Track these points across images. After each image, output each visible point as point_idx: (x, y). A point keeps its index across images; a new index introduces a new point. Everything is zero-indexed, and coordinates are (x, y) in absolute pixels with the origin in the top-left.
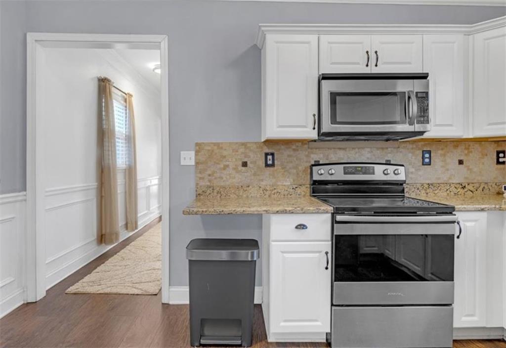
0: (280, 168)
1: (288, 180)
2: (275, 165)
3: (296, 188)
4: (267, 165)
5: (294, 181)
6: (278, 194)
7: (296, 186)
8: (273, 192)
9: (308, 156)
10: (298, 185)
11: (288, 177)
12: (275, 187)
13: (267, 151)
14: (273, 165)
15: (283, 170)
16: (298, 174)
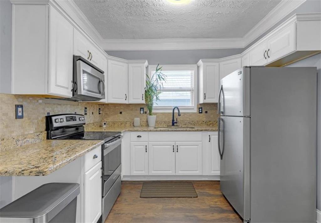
0: (27, 119)
1: (32, 129)
2: (24, 117)
3: (39, 135)
4: (17, 117)
5: (36, 129)
6: (27, 142)
7: (39, 133)
8: (24, 141)
9: (44, 109)
10: (40, 132)
11: (32, 127)
12: (26, 137)
13: (17, 103)
14: (22, 117)
15: (29, 121)
16: (38, 123)
